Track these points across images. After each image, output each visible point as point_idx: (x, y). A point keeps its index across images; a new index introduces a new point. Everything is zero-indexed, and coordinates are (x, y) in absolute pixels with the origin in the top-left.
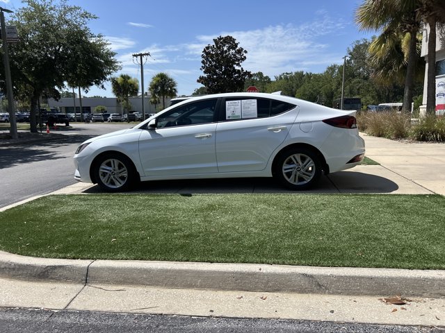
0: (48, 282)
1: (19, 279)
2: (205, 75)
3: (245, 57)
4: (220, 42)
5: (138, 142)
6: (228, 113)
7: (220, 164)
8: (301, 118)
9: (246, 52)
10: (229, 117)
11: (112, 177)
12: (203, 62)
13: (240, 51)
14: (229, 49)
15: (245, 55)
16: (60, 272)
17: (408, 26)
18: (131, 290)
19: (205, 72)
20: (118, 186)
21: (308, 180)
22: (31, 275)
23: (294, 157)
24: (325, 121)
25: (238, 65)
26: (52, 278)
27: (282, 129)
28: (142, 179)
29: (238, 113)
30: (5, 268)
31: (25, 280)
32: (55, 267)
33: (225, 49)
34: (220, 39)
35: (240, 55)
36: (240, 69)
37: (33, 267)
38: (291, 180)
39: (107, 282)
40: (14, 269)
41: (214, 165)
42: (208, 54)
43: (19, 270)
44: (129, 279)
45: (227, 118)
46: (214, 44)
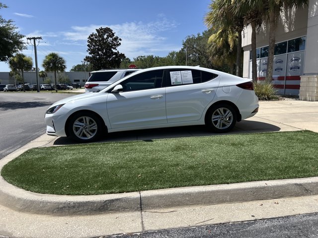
0: (109, 213)
1: (80, 215)
2: (91, 56)
3: (120, 44)
4: (102, 32)
5: (107, 103)
6: (173, 80)
7: (169, 117)
8: (222, 84)
9: (120, 40)
10: (173, 83)
11: (84, 130)
12: (88, 46)
13: (116, 39)
14: (108, 38)
15: (120, 42)
16: (117, 204)
18: (181, 210)
19: (90, 53)
20: (89, 137)
21: (228, 125)
22: (92, 209)
23: (219, 110)
24: (238, 85)
25: (115, 48)
26: (111, 210)
27: (212, 91)
28: (109, 131)
29: (179, 80)
30: (64, 207)
31: (87, 215)
32: (112, 201)
33: (105, 37)
34: (101, 29)
35: (116, 42)
36: (116, 51)
37: (93, 203)
38: (217, 126)
39: (159, 207)
40: (74, 207)
41: (165, 118)
42: (92, 40)
43: (78, 207)
44: (175, 202)
45: (172, 84)
46: (97, 33)
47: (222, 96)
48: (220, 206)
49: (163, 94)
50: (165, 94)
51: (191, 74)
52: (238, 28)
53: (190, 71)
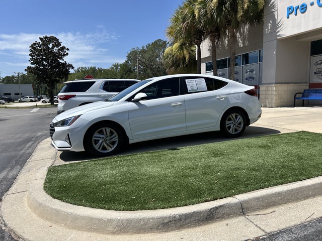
0: (215, 222)
1: (189, 227)
2: (33, 66)
3: (67, 54)
4: (46, 41)
6: (189, 88)
7: (188, 124)
9: (68, 49)
10: (190, 90)
12: (30, 55)
13: (63, 48)
14: (53, 48)
15: (67, 52)
16: (221, 211)
17: (196, 41)
18: (280, 209)
19: (32, 64)
21: (240, 130)
22: (199, 220)
23: (232, 116)
25: (61, 59)
26: (217, 218)
27: (225, 98)
28: (131, 142)
29: (195, 88)
30: (170, 221)
31: (196, 226)
32: (216, 208)
33: (50, 46)
34: (46, 38)
35: (63, 51)
36: (63, 62)
37: (199, 213)
38: (230, 131)
39: (258, 209)
40: (180, 220)
41: (184, 125)
42: (34, 48)
43: (185, 219)
44: (271, 203)
45: (189, 92)
46: (40, 41)
47: (234, 102)
48: (307, 201)
49: (182, 101)
50: (184, 101)
51: (204, 81)
52: (197, 42)
53: (204, 79)
